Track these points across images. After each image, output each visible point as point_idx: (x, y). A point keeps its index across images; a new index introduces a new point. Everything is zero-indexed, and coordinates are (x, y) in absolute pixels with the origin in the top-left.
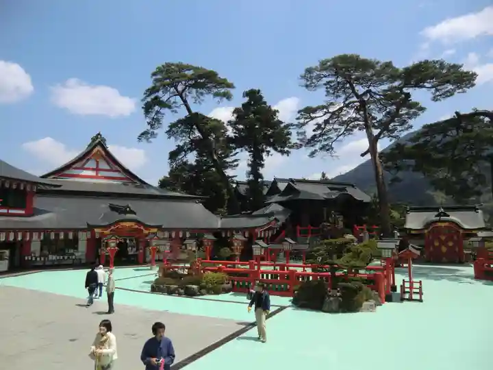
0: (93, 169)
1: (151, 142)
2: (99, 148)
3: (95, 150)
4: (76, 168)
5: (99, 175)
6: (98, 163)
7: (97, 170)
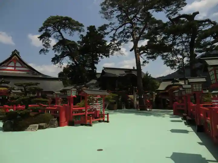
0: (13, 67)
1: (46, 54)
2: (15, 56)
3: (13, 58)
4: (4, 66)
5: (16, 69)
6: (15, 64)
7: (15, 67)
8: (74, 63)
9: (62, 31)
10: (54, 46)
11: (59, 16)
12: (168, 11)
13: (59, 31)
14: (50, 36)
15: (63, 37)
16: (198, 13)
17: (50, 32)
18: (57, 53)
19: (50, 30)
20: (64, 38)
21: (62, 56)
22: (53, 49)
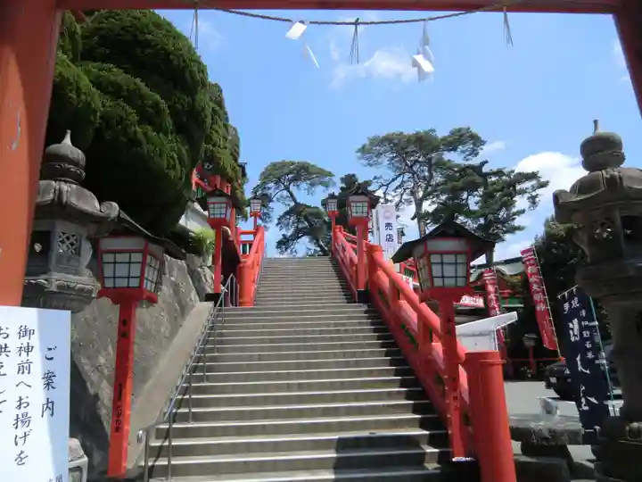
8: (318, 249)
9: (292, 188)
10: (279, 219)
11: (287, 160)
12: (463, 152)
13: (287, 188)
14: (271, 201)
15: (294, 200)
16: (486, 162)
17: (270, 191)
18: (284, 231)
19: (269, 188)
20: (298, 201)
21: (296, 236)
22: (277, 225)
